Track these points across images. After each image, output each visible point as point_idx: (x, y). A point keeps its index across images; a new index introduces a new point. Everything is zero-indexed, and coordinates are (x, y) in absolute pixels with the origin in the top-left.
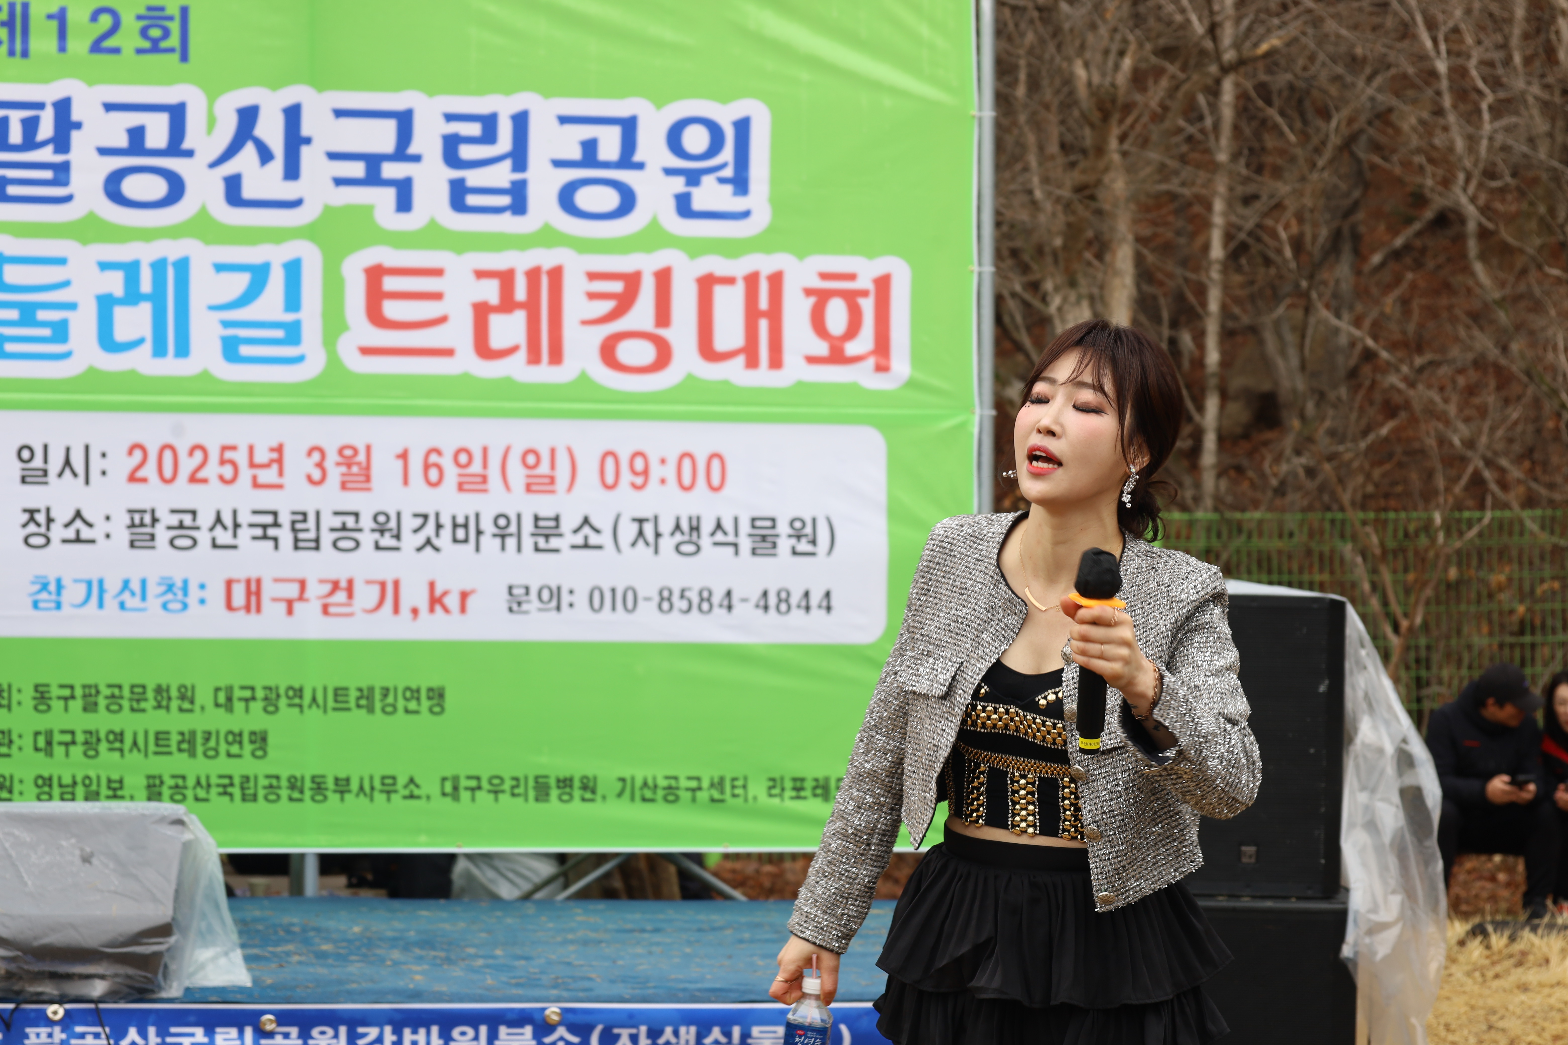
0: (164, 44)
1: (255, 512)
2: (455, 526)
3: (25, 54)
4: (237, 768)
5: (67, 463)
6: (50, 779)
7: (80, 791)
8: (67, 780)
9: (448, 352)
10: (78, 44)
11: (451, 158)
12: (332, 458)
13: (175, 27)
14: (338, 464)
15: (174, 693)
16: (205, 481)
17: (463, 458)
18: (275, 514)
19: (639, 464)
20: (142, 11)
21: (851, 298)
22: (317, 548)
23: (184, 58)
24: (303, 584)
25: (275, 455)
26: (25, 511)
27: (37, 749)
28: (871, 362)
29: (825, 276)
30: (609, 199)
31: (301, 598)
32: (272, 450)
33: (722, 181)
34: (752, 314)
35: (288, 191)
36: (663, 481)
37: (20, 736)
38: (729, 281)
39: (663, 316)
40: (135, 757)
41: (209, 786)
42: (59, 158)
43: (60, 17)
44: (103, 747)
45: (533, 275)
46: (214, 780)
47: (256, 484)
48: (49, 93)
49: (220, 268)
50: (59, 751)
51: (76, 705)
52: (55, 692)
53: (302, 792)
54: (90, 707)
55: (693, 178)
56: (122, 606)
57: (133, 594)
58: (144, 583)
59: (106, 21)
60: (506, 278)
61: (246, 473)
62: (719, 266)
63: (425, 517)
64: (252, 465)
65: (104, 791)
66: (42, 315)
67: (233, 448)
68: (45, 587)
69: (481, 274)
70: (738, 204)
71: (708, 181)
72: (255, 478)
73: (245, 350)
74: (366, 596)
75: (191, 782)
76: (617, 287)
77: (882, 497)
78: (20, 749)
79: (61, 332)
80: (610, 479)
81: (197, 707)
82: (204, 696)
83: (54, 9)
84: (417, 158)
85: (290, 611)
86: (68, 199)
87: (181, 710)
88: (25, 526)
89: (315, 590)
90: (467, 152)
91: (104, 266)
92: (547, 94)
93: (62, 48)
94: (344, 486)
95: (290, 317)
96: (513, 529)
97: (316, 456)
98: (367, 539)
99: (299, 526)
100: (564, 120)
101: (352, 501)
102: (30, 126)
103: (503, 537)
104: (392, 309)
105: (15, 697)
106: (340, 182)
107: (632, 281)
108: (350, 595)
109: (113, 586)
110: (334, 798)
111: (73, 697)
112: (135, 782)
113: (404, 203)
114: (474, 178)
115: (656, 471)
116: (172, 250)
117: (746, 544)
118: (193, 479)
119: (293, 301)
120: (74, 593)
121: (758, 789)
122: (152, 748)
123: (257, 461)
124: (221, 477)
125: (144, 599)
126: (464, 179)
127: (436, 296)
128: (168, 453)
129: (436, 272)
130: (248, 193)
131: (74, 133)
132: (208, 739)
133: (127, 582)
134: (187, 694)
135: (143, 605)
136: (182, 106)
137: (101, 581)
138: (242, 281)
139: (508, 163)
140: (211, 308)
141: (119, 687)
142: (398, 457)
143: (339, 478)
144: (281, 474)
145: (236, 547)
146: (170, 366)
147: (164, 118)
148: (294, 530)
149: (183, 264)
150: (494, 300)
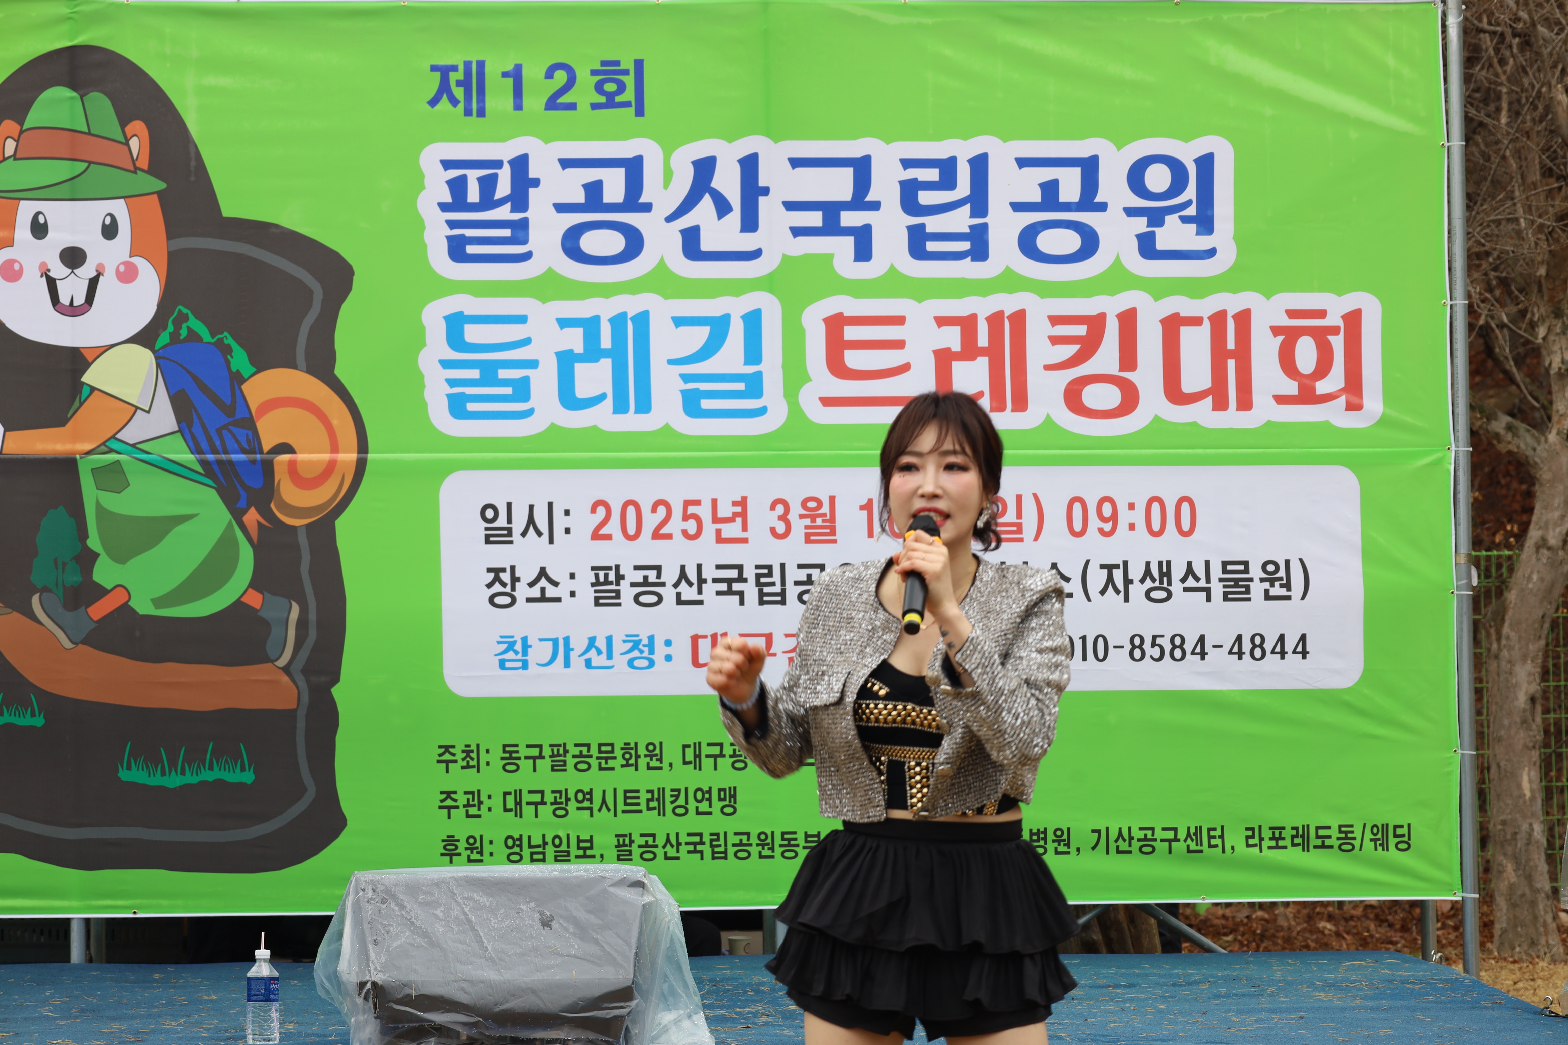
0: (618, 99)
1: (719, 567)
3: (481, 113)
4: (706, 826)
5: (531, 521)
6: (520, 839)
7: (550, 851)
8: (537, 840)
10: (534, 101)
11: (910, 204)
12: (796, 510)
13: (629, 81)
14: (802, 517)
15: (642, 751)
16: (669, 536)
18: (740, 568)
19: (1107, 510)
20: (598, 67)
21: (1321, 336)
22: (783, 602)
23: (640, 112)
24: (769, 637)
25: (738, 509)
26: (489, 570)
27: (506, 810)
28: (1342, 400)
29: (1292, 314)
30: (1070, 242)
32: (735, 504)
33: (1185, 220)
34: (1219, 354)
35: (747, 242)
36: (1132, 527)
37: (489, 797)
38: (1196, 321)
39: (1128, 359)
40: (604, 816)
41: (679, 844)
42: (517, 216)
43: (516, 75)
44: (572, 805)
45: (995, 320)
46: (683, 839)
47: (720, 539)
48: (506, 151)
49: (679, 321)
50: (528, 810)
51: (544, 765)
52: (524, 752)
53: (772, 849)
54: (558, 766)
55: (1156, 218)
56: (588, 664)
57: (599, 652)
58: (609, 639)
59: (561, 77)
60: (968, 324)
61: (709, 528)
62: (1186, 307)
64: (716, 519)
65: (574, 851)
66: (503, 374)
67: (697, 503)
68: (511, 646)
69: (942, 321)
70: (1203, 243)
71: (1172, 220)
72: (718, 532)
73: (706, 404)
75: (661, 840)
76: (1081, 330)
77: (1357, 539)
78: (490, 809)
79: (522, 389)
80: (1078, 526)
81: (666, 765)
82: (671, 754)
83: (509, 67)
84: (875, 206)
86: (528, 256)
87: (649, 768)
88: (489, 586)
89: (782, 644)
90: (926, 198)
91: (564, 323)
92: (1005, 138)
93: (518, 107)
94: (808, 539)
95: (750, 369)
97: (780, 509)
99: (763, 580)
100: (1022, 162)
102: (488, 184)
104: (853, 359)
105: (484, 758)
106: (797, 232)
107: (1096, 323)
109: (579, 644)
111: (541, 757)
112: (605, 842)
113: (863, 252)
114: (933, 224)
115: (1124, 517)
116: (632, 305)
117: (1217, 589)
118: (657, 535)
119: (753, 354)
120: (540, 652)
121: (1235, 838)
122: (621, 806)
123: (721, 514)
124: (685, 533)
125: (610, 656)
126: (923, 226)
127: (899, 345)
128: (631, 510)
129: (899, 320)
130: (706, 245)
131: (532, 191)
132: (677, 797)
133: (592, 641)
134: (655, 752)
135: (609, 663)
136: (639, 160)
137: (567, 640)
138: (701, 334)
139: (967, 208)
140: (671, 362)
141: (588, 745)
142: (862, 508)
143: (804, 531)
144: (745, 528)
145: (701, 602)
146: (632, 422)
147: (621, 172)
148: (758, 583)
149: (642, 320)
150: (956, 347)
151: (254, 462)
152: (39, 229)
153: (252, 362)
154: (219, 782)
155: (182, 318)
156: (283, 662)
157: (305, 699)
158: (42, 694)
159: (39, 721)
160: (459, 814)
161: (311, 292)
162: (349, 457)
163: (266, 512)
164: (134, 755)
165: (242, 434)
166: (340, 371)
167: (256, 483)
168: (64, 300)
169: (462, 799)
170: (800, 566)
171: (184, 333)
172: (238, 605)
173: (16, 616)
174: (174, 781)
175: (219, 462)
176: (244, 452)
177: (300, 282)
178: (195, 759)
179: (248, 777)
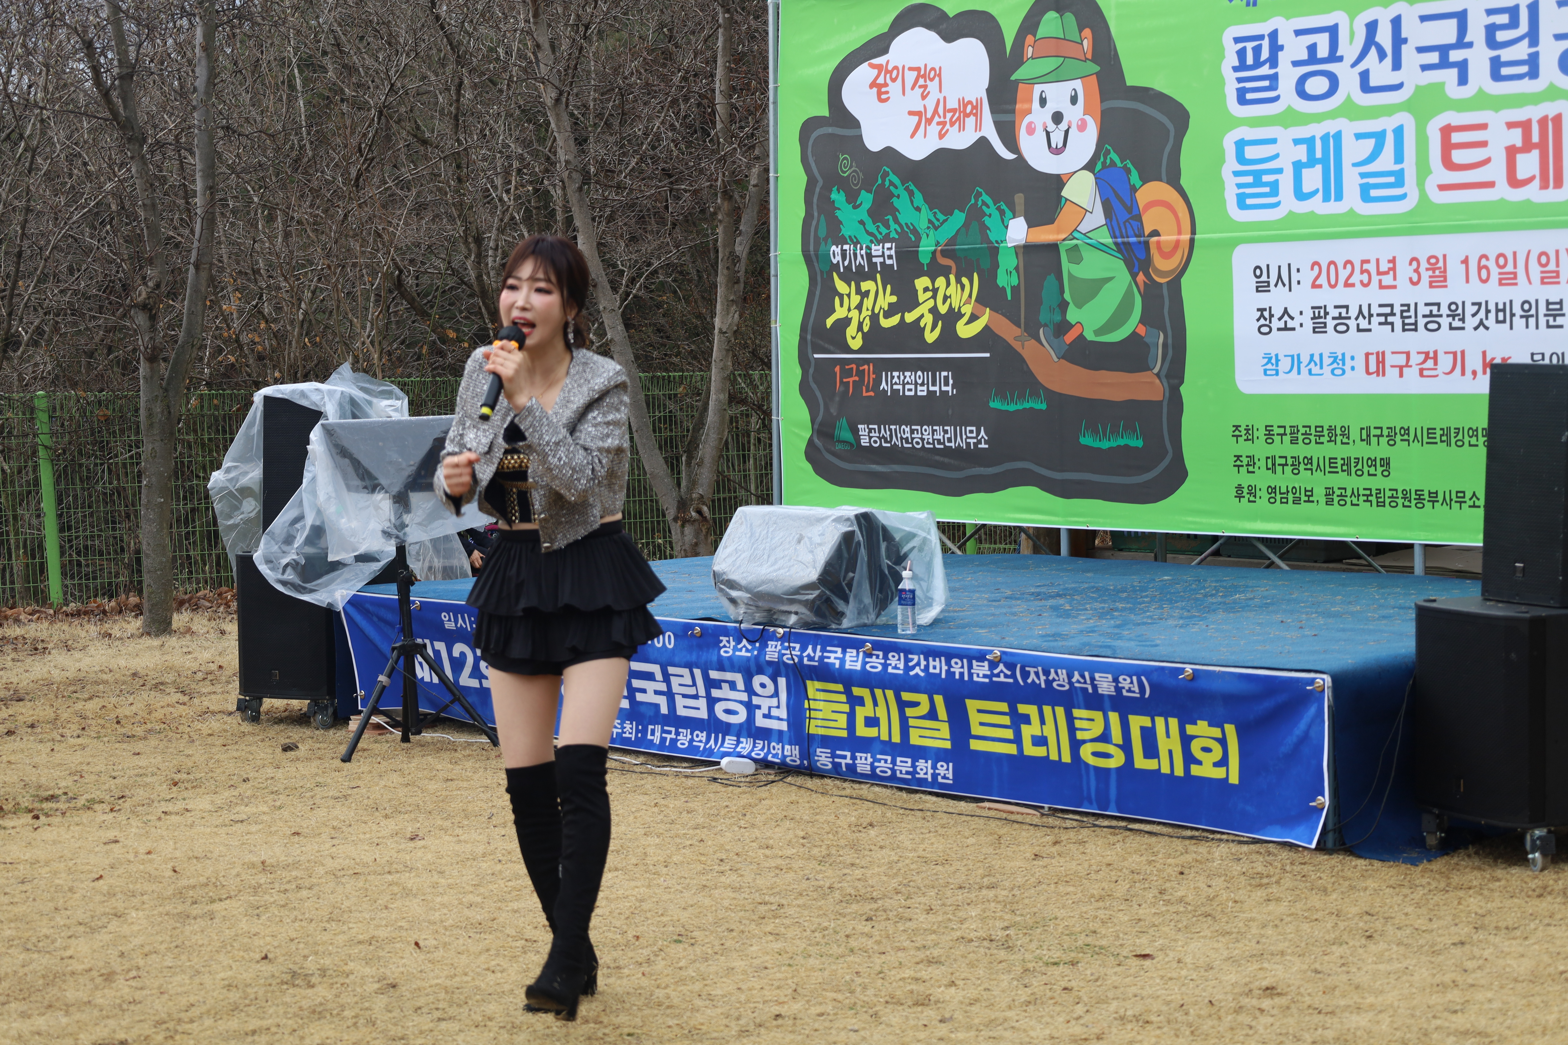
1: (1380, 306)
2: (1498, 311)
3: (1255, 4)
4: (1374, 484)
5: (1280, 277)
6: (1275, 488)
7: (1291, 496)
8: (1284, 490)
9: (1491, 185)
11: (1492, 43)
12: (1424, 265)
14: (1427, 269)
15: (1338, 432)
16: (1353, 285)
17: (1501, 261)
18: (1392, 306)
22: (1416, 330)
24: (1408, 354)
25: (1391, 265)
26: (1258, 310)
27: (1268, 469)
31: (1407, 366)
32: (1389, 261)
35: (1395, 78)
37: (1259, 460)
40: (1318, 474)
41: (1359, 495)
42: (1272, 72)
44: (1302, 467)
45: (1543, 122)
46: (1361, 492)
47: (1381, 287)
48: (1267, 28)
49: (1359, 136)
50: (1279, 469)
52: (1277, 431)
53: (1410, 501)
54: (1294, 441)
56: (1310, 372)
57: (1316, 364)
58: (1321, 355)
60: (1526, 126)
63: (1479, 304)
64: (1379, 273)
65: (1304, 498)
66: (1266, 178)
67: (1368, 261)
68: (1269, 360)
72: (1380, 281)
73: (1373, 193)
74: (1445, 362)
75: (1349, 492)
78: (1259, 468)
79: (1275, 188)
81: (1351, 441)
82: (1355, 434)
84: (1470, 45)
85: (1401, 375)
86: (1277, 98)
87: (1342, 443)
88: (1258, 320)
89: (1416, 359)
90: (1502, 36)
91: (1296, 142)
94: (1431, 285)
95: (1397, 167)
96: (1533, 312)
98: (1445, 321)
99: (1405, 314)
100: (1561, 4)
101: (1436, 295)
102: (1257, 50)
103: (1527, 317)
104: (1458, 156)
105: (1256, 434)
106: (1425, 68)
108: (1436, 363)
109: (1305, 359)
110: (1429, 505)
111: (1285, 434)
112: (1319, 492)
113: (1463, 80)
114: (1506, 54)
116: (1332, 127)
118: (1347, 284)
119: (1399, 156)
120: (1285, 364)
122: (1328, 469)
123: (1381, 270)
124: (1361, 282)
125: (1321, 368)
126: (1498, 57)
127: (1483, 144)
128: (1332, 267)
129: (1483, 127)
130: (1373, 83)
131: (1280, 53)
132: (1358, 463)
133: (1312, 356)
134: (1345, 432)
135: (1321, 372)
136: (1336, 26)
137: (1299, 356)
138: (1370, 143)
139: (1526, 42)
140: (1355, 165)
141: (1310, 427)
142: (1462, 262)
143: (1428, 279)
144: (1395, 279)
145: (1370, 330)
146: (1333, 208)
147: (1326, 36)
148: (1402, 317)
149: (1338, 136)
150: (1519, 144)
151: (1140, 242)
152: (1043, 102)
153: (1141, 178)
154: (1126, 446)
155: (1108, 152)
156: (1156, 370)
157: (1167, 395)
158: (1046, 390)
159: (1044, 406)
160: (1243, 470)
161: (1168, 131)
162: (1186, 237)
163: (1147, 275)
164: (1086, 428)
165: (1135, 224)
166: (1183, 182)
167: (1142, 256)
168: (1054, 145)
169: (1245, 461)
170: (1427, 304)
171: (1108, 161)
172: (1134, 334)
173: (1033, 341)
174: (1105, 445)
175: (1124, 243)
176: (1136, 236)
177: (1164, 125)
178: (1115, 431)
179: (1139, 443)
